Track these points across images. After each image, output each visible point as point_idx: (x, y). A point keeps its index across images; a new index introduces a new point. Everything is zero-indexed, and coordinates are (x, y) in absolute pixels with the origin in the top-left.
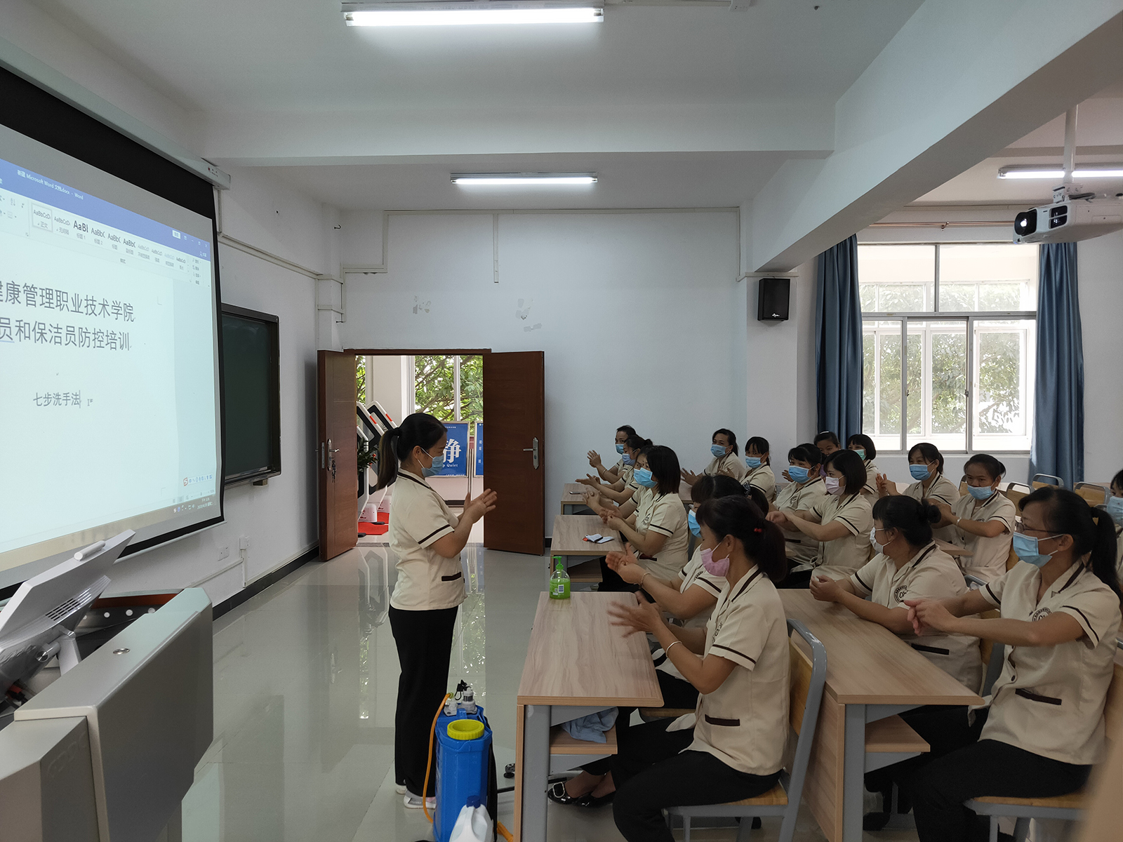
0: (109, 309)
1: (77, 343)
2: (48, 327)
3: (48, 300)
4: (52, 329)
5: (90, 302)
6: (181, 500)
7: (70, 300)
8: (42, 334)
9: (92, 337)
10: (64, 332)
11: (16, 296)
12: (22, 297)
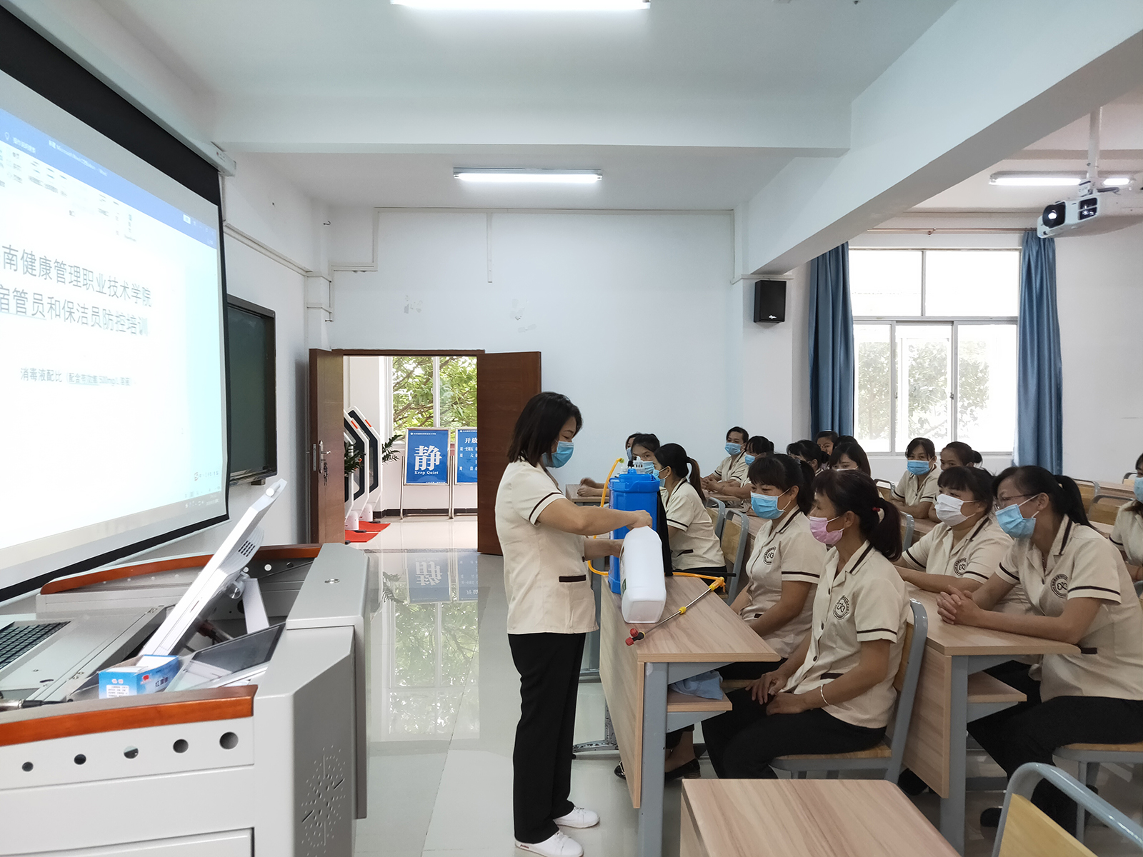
0: (129, 291)
1: (101, 324)
2: (76, 307)
3: (76, 278)
4: (79, 309)
5: (113, 283)
6: (192, 496)
7: (95, 280)
8: (71, 313)
9: (115, 319)
10: (90, 312)
11: (48, 272)
12: (53, 273)
